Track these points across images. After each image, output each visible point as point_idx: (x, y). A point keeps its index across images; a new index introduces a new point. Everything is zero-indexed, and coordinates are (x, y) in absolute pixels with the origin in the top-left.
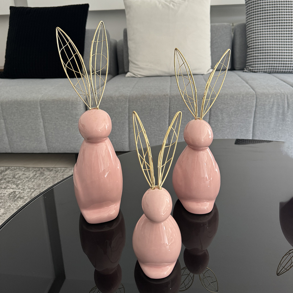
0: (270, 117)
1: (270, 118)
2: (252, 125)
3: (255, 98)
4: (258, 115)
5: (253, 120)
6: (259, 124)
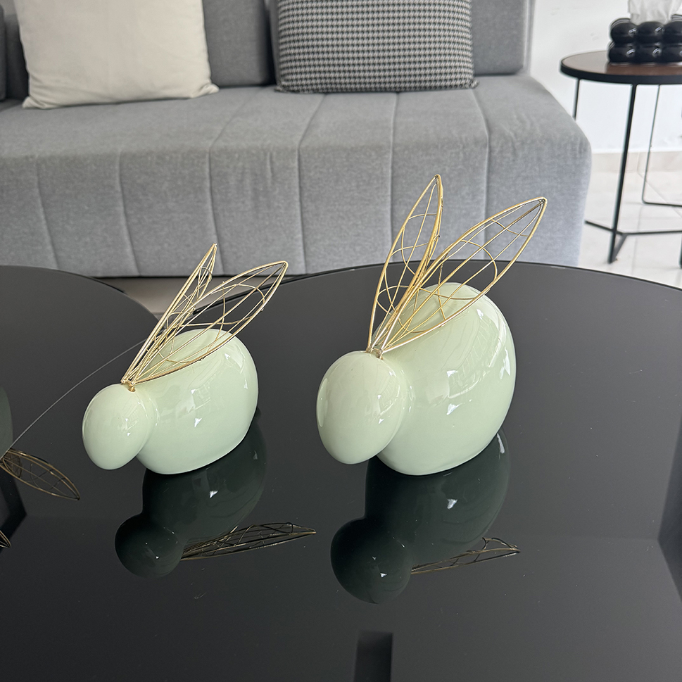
0: (242, 200)
1: (243, 202)
2: (210, 217)
3: (208, 161)
4: (218, 197)
5: (210, 207)
6: (224, 216)
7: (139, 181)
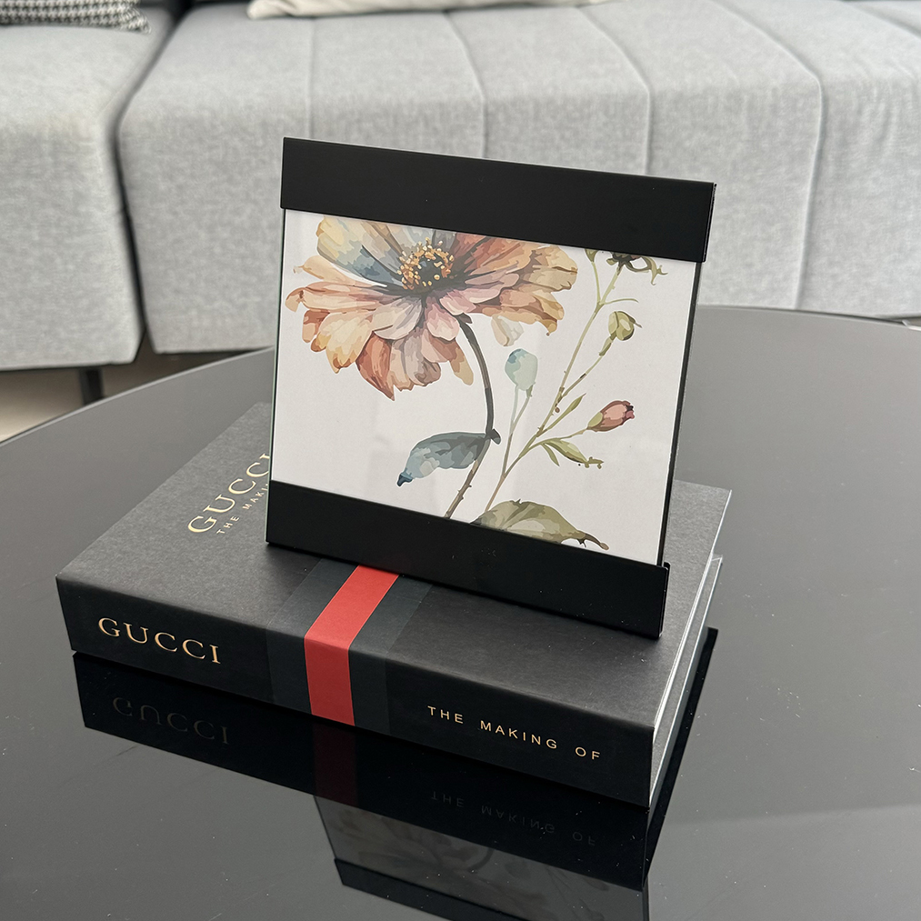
3: (820, 103)
7: (687, 144)
